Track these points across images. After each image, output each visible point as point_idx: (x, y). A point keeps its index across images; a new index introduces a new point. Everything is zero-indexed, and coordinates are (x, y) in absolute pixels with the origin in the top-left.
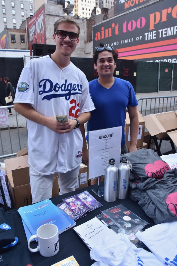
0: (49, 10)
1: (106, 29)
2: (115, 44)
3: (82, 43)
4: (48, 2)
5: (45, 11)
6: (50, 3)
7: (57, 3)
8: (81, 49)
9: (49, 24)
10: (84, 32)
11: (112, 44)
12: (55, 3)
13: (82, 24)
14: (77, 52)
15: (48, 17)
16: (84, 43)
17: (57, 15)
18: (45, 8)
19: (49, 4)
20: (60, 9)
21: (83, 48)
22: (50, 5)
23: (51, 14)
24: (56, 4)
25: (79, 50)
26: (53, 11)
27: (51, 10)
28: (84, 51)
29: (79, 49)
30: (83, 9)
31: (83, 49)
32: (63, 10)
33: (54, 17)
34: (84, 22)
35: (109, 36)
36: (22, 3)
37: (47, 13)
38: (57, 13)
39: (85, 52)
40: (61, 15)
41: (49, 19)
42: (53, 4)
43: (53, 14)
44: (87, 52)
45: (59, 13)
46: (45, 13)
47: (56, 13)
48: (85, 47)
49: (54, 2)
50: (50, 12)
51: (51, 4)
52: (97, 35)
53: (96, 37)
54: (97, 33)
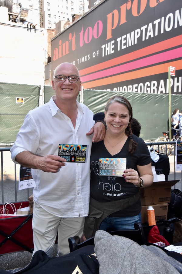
1: (63, 43)
32: (9, 15)
35: (66, 53)
39: (44, 77)
44: (46, 78)
52: (55, 53)
53: (54, 55)
54: (56, 50)
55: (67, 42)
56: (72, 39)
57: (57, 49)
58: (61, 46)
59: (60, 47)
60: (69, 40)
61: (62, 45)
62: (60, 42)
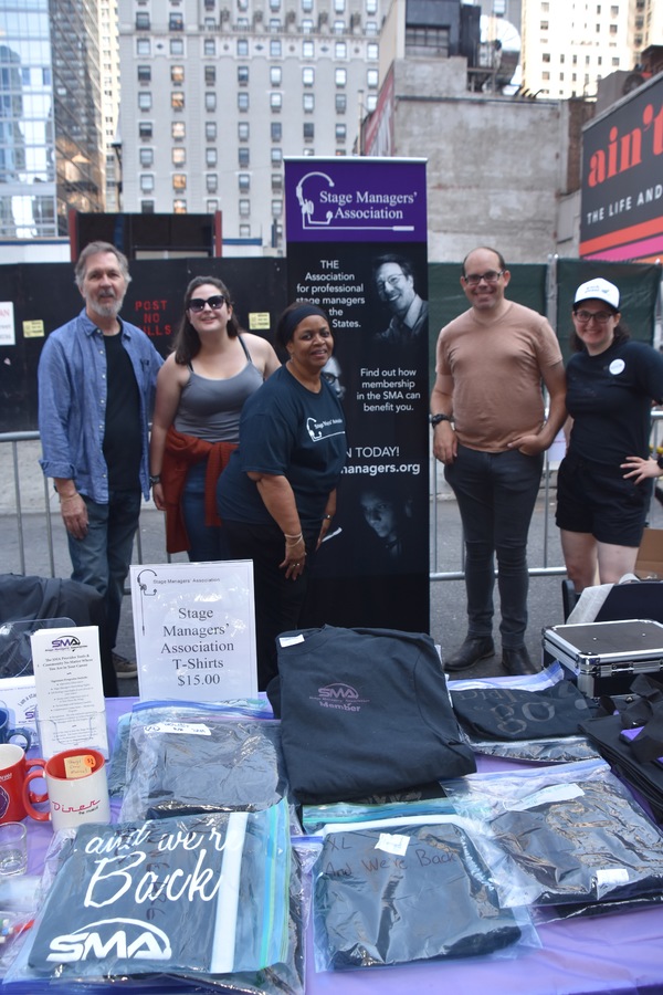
0: (409, 82)
1: (624, 135)
2: (649, 195)
3: (544, 199)
4: (407, 53)
5: (396, 88)
6: (415, 54)
7: (445, 52)
8: (539, 225)
9: (410, 134)
10: (557, 156)
11: (641, 195)
12: (438, 55)
13: (550, 125)
14: (519, 236)
15: (403, 106)
16: (553, 200)
17: (444, 95)
18: (396, 76)
19: (414, 58)
20: (457, 74)
21: (548, 218)
22: (418, 62)
23: (418, 94)
24: (444, 56)
25: (530, 229)
26: (428, 81)
27: (418, 82)
28: (552, 232)
29: (531, 224)
30: (547, 58)
31: (549, 222)
32: (470, 75)
33: (430, 105)
34: (558, 116)
35: (633, 164)
36: (343, 66)
37: (402, 94)
38: (442, 88)
39: (555, 235)
40: (458, 96)
41: (409, 113)
42: (429, 59)
43: (426, 94)
44: (562, 237)
45: (449, 89)
46: (396, 94)
47: (437, 91)
48: (557, 217)
49: (434, 50)
50: (413, 88)
51: (421, 58)
52: (593, 164)
53: (591, 170)
54: (597, 156)
55: (637, 133)
56: (653, 123)
57: (601, 154)
58: (615, 144)
59: (613, 148)
60: (641, 126)
61: (618, 140)
62: (614, 133)
